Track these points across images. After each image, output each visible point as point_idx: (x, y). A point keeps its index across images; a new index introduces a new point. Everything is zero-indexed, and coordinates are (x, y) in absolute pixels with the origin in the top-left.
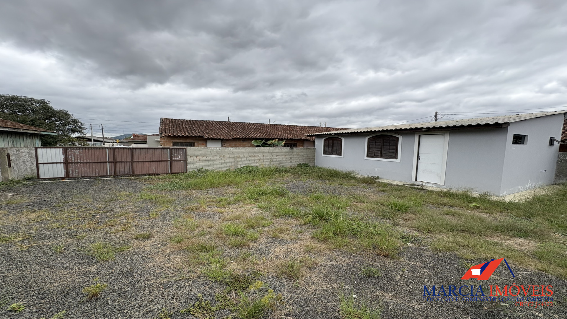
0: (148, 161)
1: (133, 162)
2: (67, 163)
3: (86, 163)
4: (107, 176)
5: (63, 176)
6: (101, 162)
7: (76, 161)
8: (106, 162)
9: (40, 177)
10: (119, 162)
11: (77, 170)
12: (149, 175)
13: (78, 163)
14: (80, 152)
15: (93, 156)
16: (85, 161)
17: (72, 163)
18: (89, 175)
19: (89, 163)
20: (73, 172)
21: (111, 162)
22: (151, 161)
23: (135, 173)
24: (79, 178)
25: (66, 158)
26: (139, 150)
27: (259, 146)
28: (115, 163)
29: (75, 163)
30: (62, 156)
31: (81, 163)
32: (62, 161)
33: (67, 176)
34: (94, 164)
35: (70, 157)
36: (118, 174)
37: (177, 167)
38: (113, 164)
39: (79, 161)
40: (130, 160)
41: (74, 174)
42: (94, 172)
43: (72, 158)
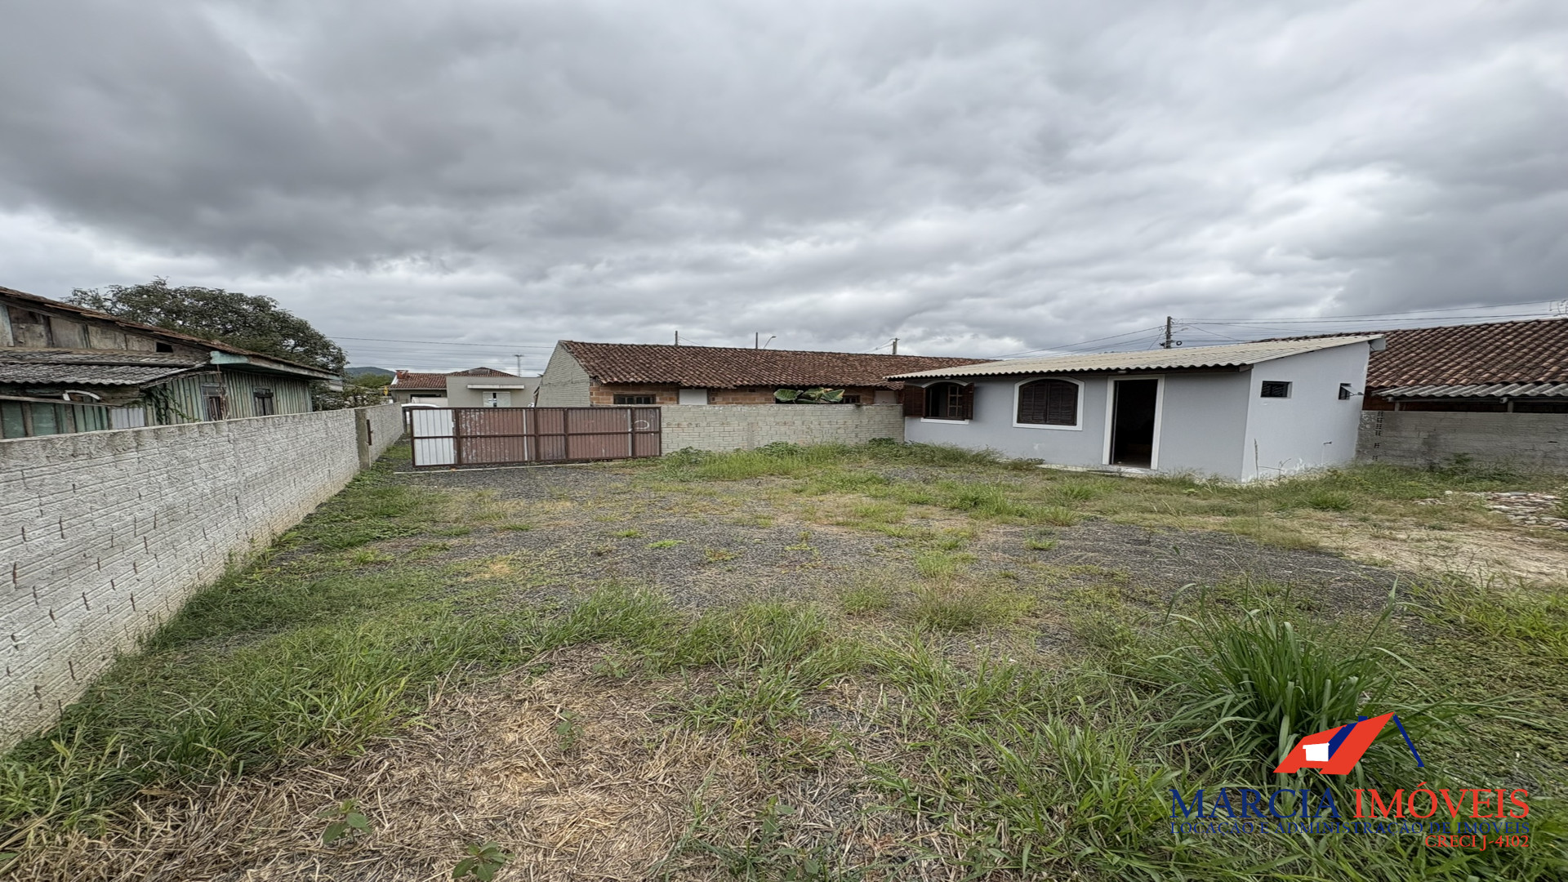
0: (593, 434)
1: (566, 435)
2: (458, 438)
3: (490, 437)
4: (523, 463)
5: (453, 462)
6: (513, 436)
7: (474, 434)
8: (523, 436)
9: (419, 462)
10: (544, 435)
11: (474, 451)
12: (598, 460)
13: (476, 437)
14: (480, 417)
15: (501, 424)
16: (488, 433)
17: (466, 437)
18: (494, 461)
19: (495, 436)
20: (467, 455)
21: (531, 436)
22: (597, 434)
23: (571, 457)
24: (479, 465)
25: (457, 428)
26: (578, 411)
27: (791, 402)
28: (537, 436)
29: (472, 437)
30: (452, 425)
31: (481, 437)
32: (451, 434)
33: (459, 463)
34: (502, 439)
35: (464, 426)
36: (542, 458)
37: (645, 445)
38: (533, 438)
39: (478, 434)
40: (563, 432)
41: (470, 457)
42: (502, 454)
43: (467, 428)
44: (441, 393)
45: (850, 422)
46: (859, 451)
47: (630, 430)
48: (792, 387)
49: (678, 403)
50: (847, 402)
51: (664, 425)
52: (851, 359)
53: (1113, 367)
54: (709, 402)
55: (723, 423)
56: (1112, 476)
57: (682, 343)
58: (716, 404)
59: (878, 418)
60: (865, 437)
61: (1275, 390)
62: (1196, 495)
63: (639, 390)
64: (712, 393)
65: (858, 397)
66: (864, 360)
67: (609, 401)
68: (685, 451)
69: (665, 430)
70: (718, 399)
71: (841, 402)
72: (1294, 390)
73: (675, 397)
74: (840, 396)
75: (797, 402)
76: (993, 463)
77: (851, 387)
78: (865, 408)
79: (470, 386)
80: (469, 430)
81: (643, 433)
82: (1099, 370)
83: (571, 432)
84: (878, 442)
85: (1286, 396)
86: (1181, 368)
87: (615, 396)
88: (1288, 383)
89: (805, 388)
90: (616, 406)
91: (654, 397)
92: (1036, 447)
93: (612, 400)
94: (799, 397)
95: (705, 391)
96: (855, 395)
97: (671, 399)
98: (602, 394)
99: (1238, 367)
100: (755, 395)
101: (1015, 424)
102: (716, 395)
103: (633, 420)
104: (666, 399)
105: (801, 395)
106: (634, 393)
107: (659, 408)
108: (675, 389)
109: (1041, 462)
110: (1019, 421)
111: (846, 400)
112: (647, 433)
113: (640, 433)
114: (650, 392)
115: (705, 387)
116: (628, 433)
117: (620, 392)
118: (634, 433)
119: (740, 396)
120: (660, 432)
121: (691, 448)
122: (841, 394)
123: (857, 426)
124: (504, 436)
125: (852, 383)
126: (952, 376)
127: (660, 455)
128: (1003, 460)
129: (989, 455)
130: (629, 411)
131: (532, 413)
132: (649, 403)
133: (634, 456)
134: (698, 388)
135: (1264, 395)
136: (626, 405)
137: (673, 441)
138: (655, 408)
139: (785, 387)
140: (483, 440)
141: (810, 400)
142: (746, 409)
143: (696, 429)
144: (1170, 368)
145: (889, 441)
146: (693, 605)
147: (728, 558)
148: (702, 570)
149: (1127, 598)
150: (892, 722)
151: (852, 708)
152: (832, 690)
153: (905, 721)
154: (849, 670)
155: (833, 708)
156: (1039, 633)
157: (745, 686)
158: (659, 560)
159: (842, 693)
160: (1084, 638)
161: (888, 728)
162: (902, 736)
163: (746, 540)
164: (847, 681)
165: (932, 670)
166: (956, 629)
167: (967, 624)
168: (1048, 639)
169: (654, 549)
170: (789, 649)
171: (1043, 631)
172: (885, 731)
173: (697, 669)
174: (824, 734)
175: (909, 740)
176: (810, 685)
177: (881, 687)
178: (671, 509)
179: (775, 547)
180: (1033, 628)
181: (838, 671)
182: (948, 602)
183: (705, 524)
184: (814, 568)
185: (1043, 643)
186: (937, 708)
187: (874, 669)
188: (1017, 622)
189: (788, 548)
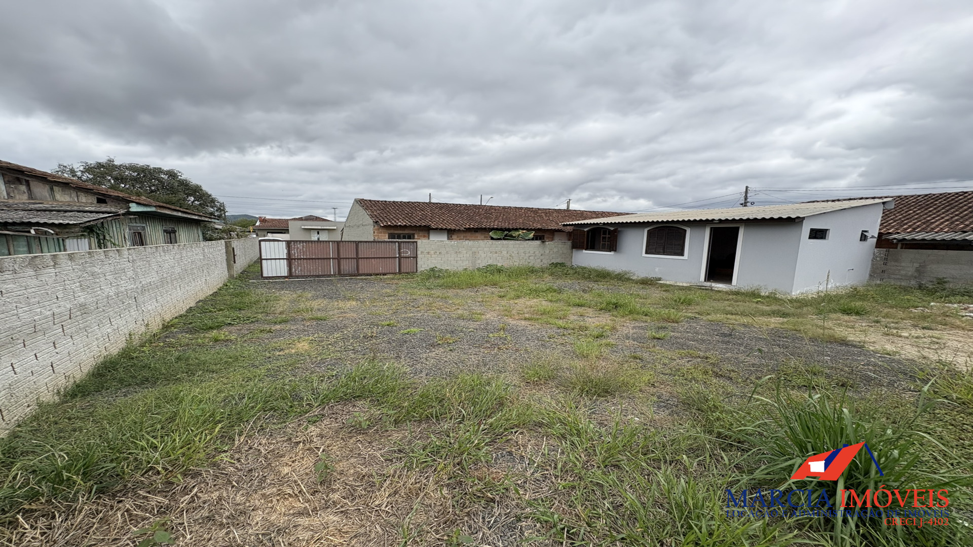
0: (374, 258)
1: (357, 259)
2: (290, 259)
3: (309, 259)
4: (330, 276)
5: (286, 275)
6: (324, 259)
7: (299, 257)
8: (330, 259)
9: (265, 275)
10: (343, 258)
11: (300, 268)
12: (377, 274)
13: (301, 259)
14: (303, 247)
15: (316, 251)
16: (308, 257)
17: (295, 259)
18: (312, 274)
19: (312, 259)
20: (295, 270)
21: (335, 259)
22: (377, 258)
23: (360, 272)
24: (303, 277)
25: (289, 253)
26: (365, 244)
27: (500, 239)
28: (339, 259)
29: (298, 259)
30: (286, 251)
31: (304, 259)
32: (285, 257)
33: (290, 275)
34: (317, 260)
35: (293, 252)
36: (342, 273)
37: (407, 266)
38: (336, 260)
39: (302, 257)
40: (355, 257)
41: (297, 272)
42: (317, 270)
43: (295, 253)
44: (286, 231)
45: (537, 253)
46: (543, 271)
47: (397, 256)
48: (502, 230)
49: (429, 239)
50: (537, 239)
51: (419, 252)
52: (540, 212)
53: (710, 218)
54: (448, 239)
55: (456, 252)
56: (706, 289)
57: (433, 201)
58: (452, 239)
59: (555, 250)
60: (546, 262)
61: (818, 234)
62: (762, 303)
63: (404, 230)
64: (451, 233)
65: (544, 236)
66: (548, 212)
67: (385, 237)
68: (432, 270)
69: (419, 256)
70: (454, 237)
71: (533, 239)
72: (830, 235)
73: (427, 235)
74: (531, 236)
75: (504, 239)
76: (628, 279)
77: (539, 230)
78: (547, 243)
79: (303, 227)
80: (296, 255)
81: (406, 258)
82: (701, 221)
83: (360, 257)
84: (555, 265)
85: (825, 238)
86: (755, 219)
87: (389, 234)
88: (827, 230)
89: (509, 230)
90: (389, 240)
91: (413, 235)
92: (657, 270)
93: (387, 237)
94: (506, 236)
95: (446, 232)
96: (541, 235)
97: (424, 236)
98: (381, 233)
99: (795, 219)
100: (477, 234)
101: (644, 255)
102: (453, 234)
103: (399, 249)
104: (421, 236)
105: (507, 234)
106: (401, 232)
107: (416, 242)
108: (427, 230)
109: (660, 279)
110: (646, 253)
111: (535, 238)
112: (408, 258)
113: (404, 257)
114: (412, 232)
115: (446, 229)
116: (396, 257)
117: (392, 231)
118: (400, 258)
119: (468, 234)
120: (416, 257)
121: (436, 267)
122: (532, 234)
123: (542, 255)
124: (318, 259)
125: (540, 227)
126: (604, 224)
127: (416, 272)
128: (634, 278)
129: (626, 274)
130: (397, 243)
131: (336, 244)
132: (410, 239)
133: (400, 273)
134: (441, 229)
135: (810, 238)
136: (395, 240)
137: (424, 264)
138: (413, 242)
139: (497, 229)
140: (305, 261)
141: (512, 238)
142: (470, 243)
143: (439, 256)
144: (748, 220)
145: (562, 265)
146: (423, 374)
147: (451, 341)
148: (433, 350)
149: (717, 375)
150: (550, 465)
151: (523, 454)
152: (511, 439)
153: (559, 466)
154: (524, 425)
155: (510, 453)
157: (451, 435)
158: (406, 342)
159: (517, 443)
160: (687, 404)
161: (547, 470)
162: (556, 477)
163: (464, 329)
164: (522, 433)
165: (581, 427)
166: (599, 395)
167: (607, 392)
168: (662, 404)
169: (404, 334)
170: (484, 409)
171: (659, 397)
172: (546, 472)
173: (420, 422)
174: (502, 475)
175: (561, 480)
176: (496, 436)
177: (545, 439)
178: (419, 307)
179: (482, 334)
180: (652, 395)
181: (516, 426)
182: (593, 375)
183: (439, 318)
184: (507, 349)
185: (658, 406)
186: (583, 456)
187: (541, 425)
188: (641, 391)
189: (491, 335)
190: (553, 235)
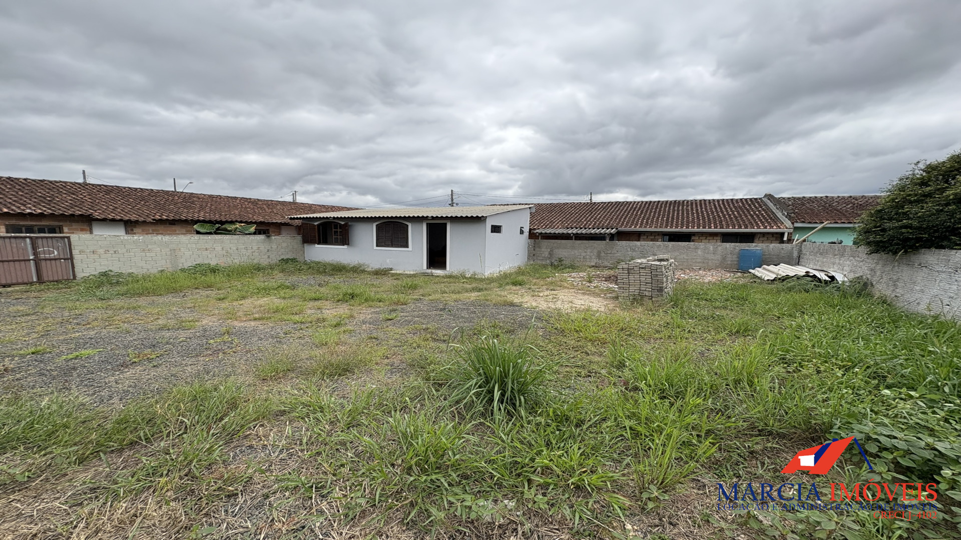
27: (209, 233)
37: (52, 271)
45: (262, 248)
46: (272, 267)
47: (31, 258)
48: (210, 222)
49: (91, 233)
50: (260, 234)
51: (75, 252)
52: (261, 203)
53: (425, 216)
54: (127, 233)
55: (144, 250)
56: (428, 275)
57: (90, 181)
58: (135, 234)
59: (284, 245)
60: (275, 259)
61: (496, 229)
62: (467, 282)
63: (40, 221)
64: (130, 225)
65: (268, 230)
66: (271, 204)
68: (105, 274)
69: (77, 257)
70: (135, 230)
71: (255, 233)
72: (503, 229)
73: (87, 228)
74: (253, 229)
75: (216, 233)
76: (363, 271)
77: (262, 223)
78: (273, 238)
81: (50, 260)
82: (419, 217)
84: (286, 261)
85: (501, 233)
86: (457, 217)
87: (7, 226)
88: (501, 226)
89: (222, 223)
90: (8, 235)
91: (60, 227)
92: (388, 261)
94: (218, 229)
95: (122, 223)
96: (265, 229)
97: (82, 230)
99: (481, 217)
100: (174, 228)
101: (375, 248)
102: (135, 227)
103: (35, 249)
104: (77, 230)
105: (219, 227)
106: (33, 223)
107: (68, 238)
108: (87, 221)
109: (391, 269)
110: (377, 246)
111: (257, 232)
112: (55, 259)
113: (46, 260)
114: (56, 223)
115: (121, 220)
116: (29, 260)
117: (13, 222)
118: (37, 261)
119: (161, 228)
120: (71, 258)
121: (111, 271)
122: (254, 228)
123: (268, 251)
125: (262, 220)
126: (334, 218)
127: (74, 279)
128: (369, 269)
129: (361, 267)
130: (28, 240)
132: (56, 233)
133: (40, 281)
134: (113, 220)
135: (492, 232)
136: (22, 235)
137: (89, 266)
138: (64, 237)
139: (204, 222)
141: (227, 232)
142: (166, 238)
143: (114, 255)
144: (452, 217)
145: (294, 260)
146: (115, 400)
147: (154, 356)
148: (126, 370)
150: (296, 444)
151: (266, 443)
152: (250, 434)
153: (305, 441)
154: (264, 418)
155: (251, 447)
156: (389, 367)
157: (171, 451)
158: (74, 369)
159: (257, 435)
161: (292, 449)
162: (302, 451)
163: (171, 340)
164: (262, 425)
165: (323, 403)
166: (339, 375)
167: (347, 371)
168: (394, 370)
169: (67, 361)
170: (212, 415)
171: (392, 366)
172: (291, 451)
173: (120, 451)
174: (243, 467)
175: (307, 452)
176: (230, 437)
177: (288, 423)
178: (89, 324)
179: (199, 342)
180: (386, 365)
181: (255, 420)
182: (334, 360)
183: (128, 332)
184: (235, 352)
185: (392, 373)
186: (327, 426)
187: (283, 413)
188: (377, 364)
189: (212, 341)
190: (280, 229)
